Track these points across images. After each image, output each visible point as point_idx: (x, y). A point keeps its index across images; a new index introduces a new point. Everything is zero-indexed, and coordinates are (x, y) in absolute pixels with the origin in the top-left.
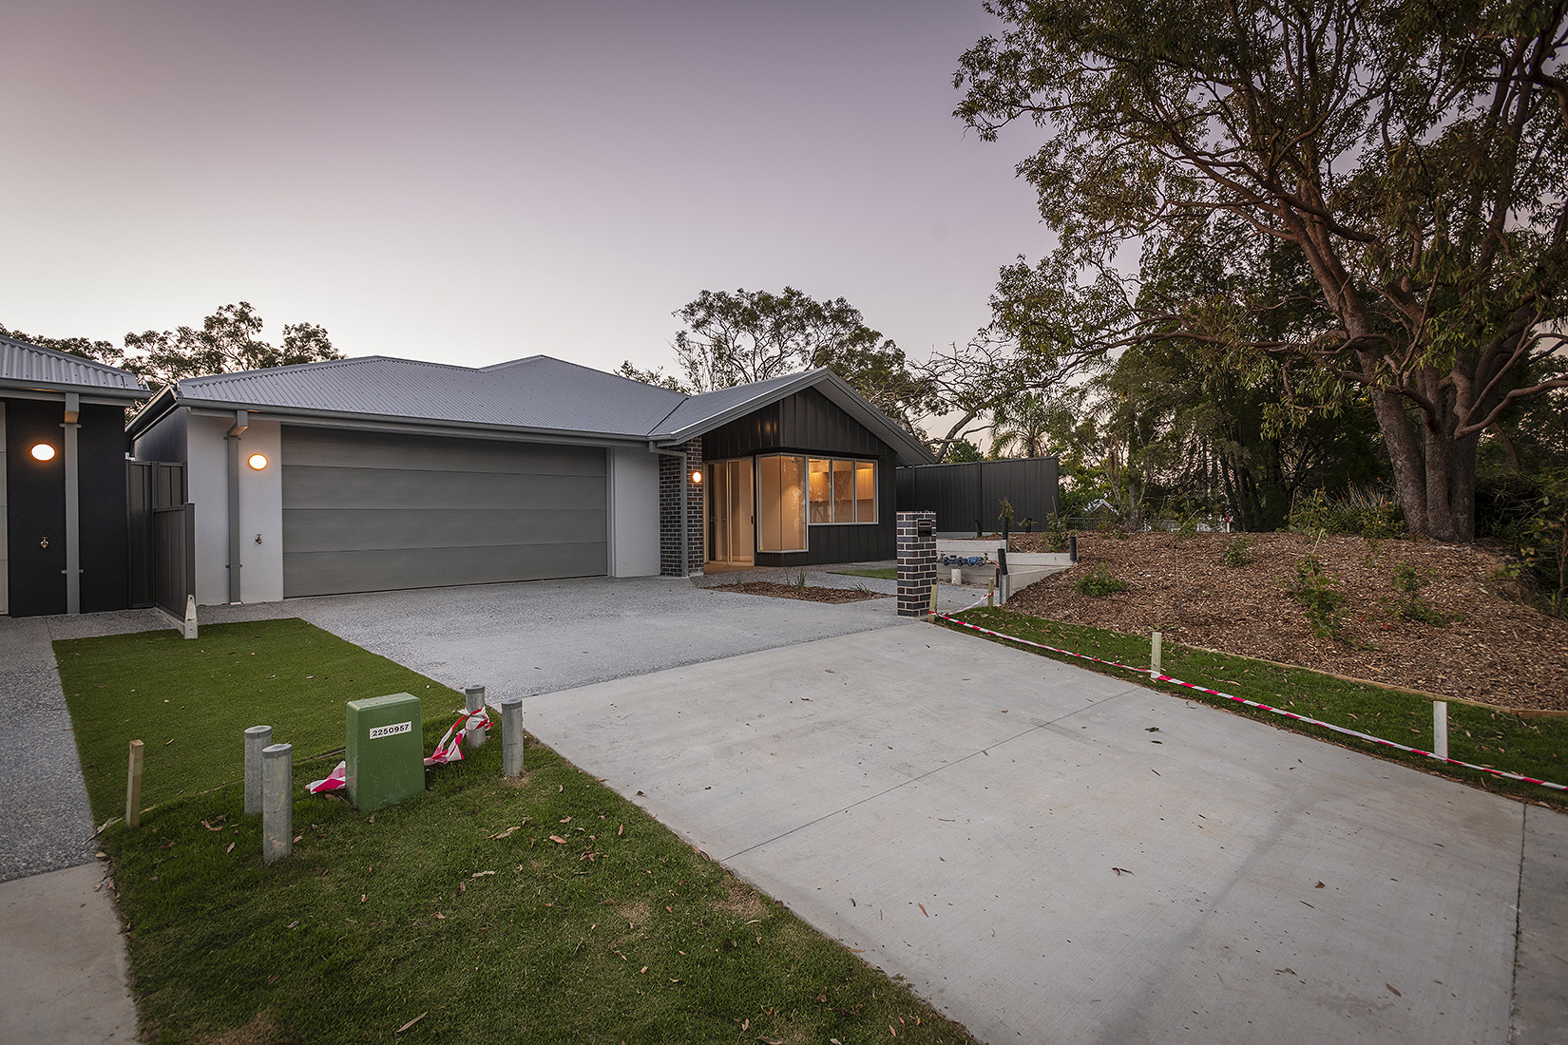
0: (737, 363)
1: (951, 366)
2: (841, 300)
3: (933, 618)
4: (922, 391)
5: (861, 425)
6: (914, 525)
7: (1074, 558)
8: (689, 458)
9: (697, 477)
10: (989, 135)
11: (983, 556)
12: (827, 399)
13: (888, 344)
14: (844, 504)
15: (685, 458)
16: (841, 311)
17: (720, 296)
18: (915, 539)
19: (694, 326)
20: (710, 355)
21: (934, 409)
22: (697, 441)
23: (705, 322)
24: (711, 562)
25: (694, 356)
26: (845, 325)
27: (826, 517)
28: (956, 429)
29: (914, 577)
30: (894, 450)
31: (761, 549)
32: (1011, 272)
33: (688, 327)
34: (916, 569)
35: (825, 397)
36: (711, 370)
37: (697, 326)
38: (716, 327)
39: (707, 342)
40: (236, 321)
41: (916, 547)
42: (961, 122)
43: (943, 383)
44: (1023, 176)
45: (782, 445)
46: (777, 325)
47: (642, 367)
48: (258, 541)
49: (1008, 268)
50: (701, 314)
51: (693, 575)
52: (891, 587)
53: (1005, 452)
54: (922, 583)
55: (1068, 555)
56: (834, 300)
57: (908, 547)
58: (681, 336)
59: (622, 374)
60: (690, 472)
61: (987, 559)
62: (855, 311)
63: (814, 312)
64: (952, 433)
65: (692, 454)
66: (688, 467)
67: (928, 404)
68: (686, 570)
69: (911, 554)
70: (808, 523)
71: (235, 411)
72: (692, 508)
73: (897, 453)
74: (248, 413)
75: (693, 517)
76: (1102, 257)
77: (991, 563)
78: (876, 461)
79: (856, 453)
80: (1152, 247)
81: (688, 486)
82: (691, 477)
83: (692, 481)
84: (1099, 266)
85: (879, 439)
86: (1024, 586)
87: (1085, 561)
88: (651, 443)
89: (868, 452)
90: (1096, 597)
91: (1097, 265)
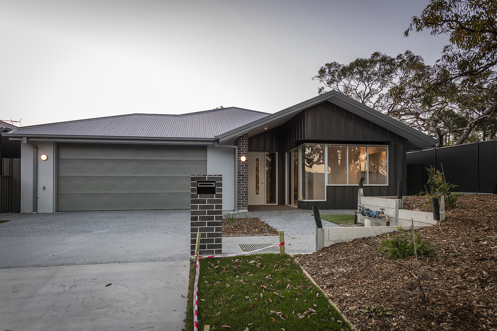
5: (373, 124)
8: (239, 149)
9: (243, 159)
11: (380, 211)
12: (343, 109)
45: (306, 139)
48: (44, 188)
50: (328, 77)
65: (241, 146)
66: (239, 154)
70: (326, 184)
71: (22, 137)
72: (241, 175)
73: (407, 140)
74: (28, 138)
75: (241, 180)
77: (384, 216)
78: (388, 146)
79: (367, 141)
81: (239, 163)
82: (240, 158)
83: (241, 161)
85: (390, 132)
88: (216, 142)
89: (379, 140)
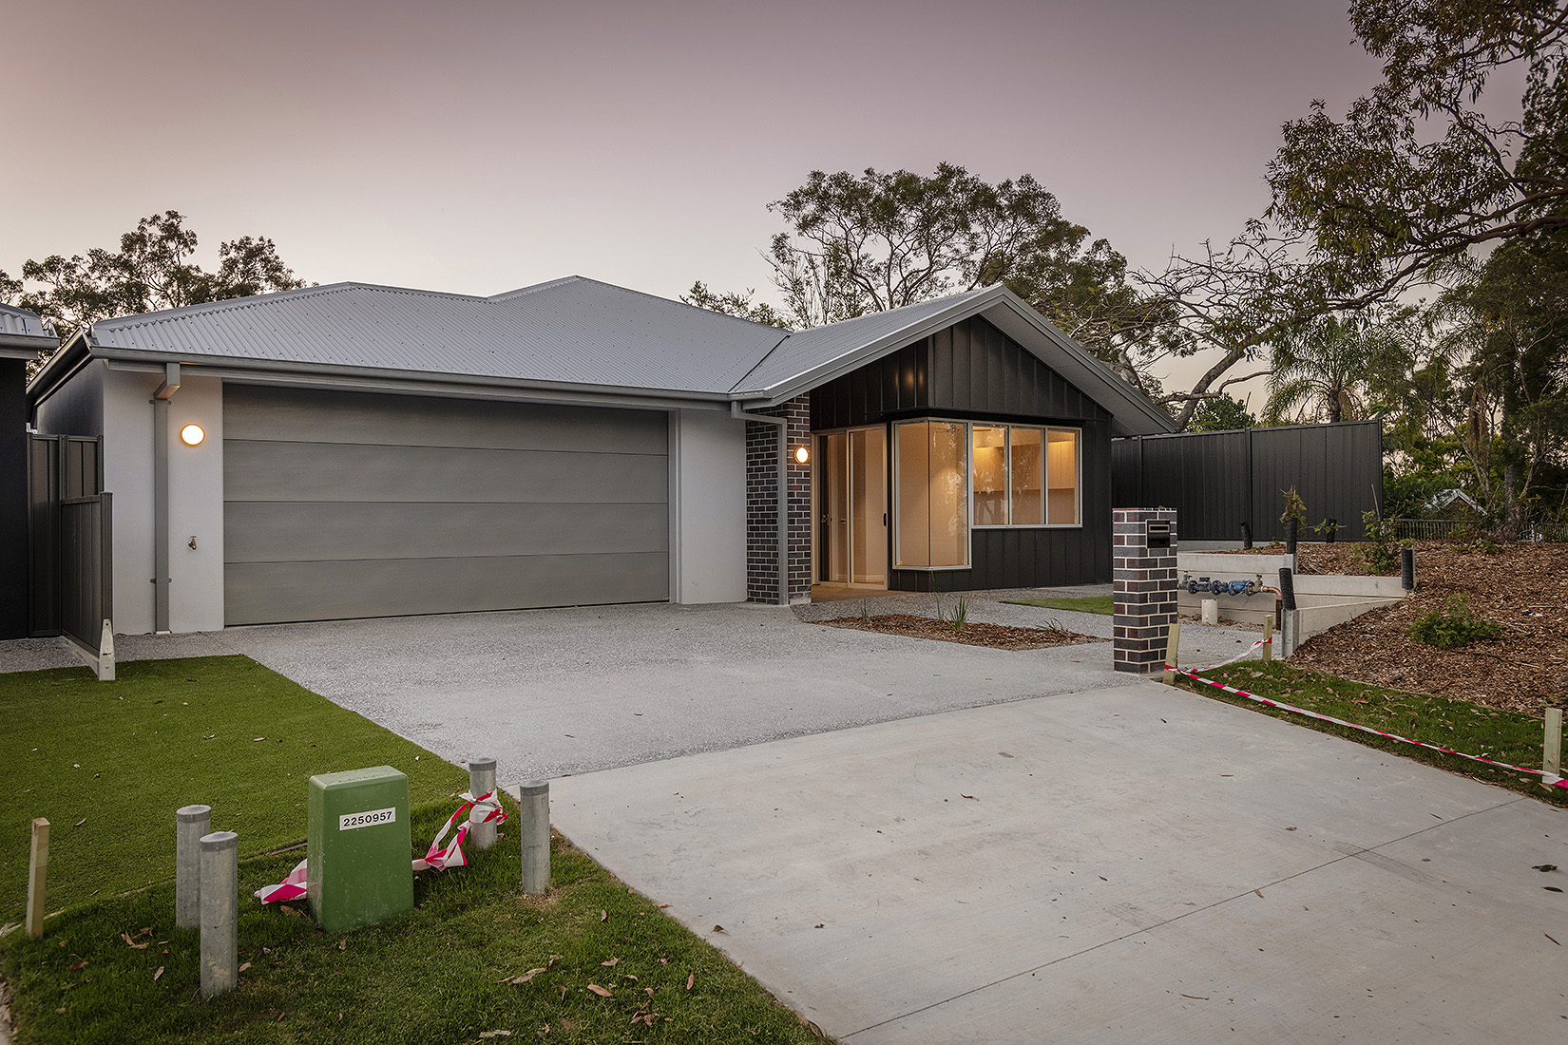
0: (863, 281)
2: (1026, 180)
3: (1172, 676)
4: (1153, 318)
5: (1054, 373)
6: (1141, 528)
7: (1408, 584)
8: (790, 427)
9: (802, 455)
11: (1255, 580)
12: (1002, 333)
13: (1098, 245)
14: (1028, 495)
15: (785, 427)
16: (1026, 196)
17: (840, 180)
18: (1142, 552)
19: (799, 226)
20: (822, 271)
21: (1173, 346)
22: (803, 401)
23: (815, 219)
24: (822, 583)
25: (799, 272)
26: (1032, 219)
27: (998, 516)
28: (1210, 378)
29: (1141, 611)
30: (1108, 412)
31: (898, 563)
32: (1302, 130)
33: (790, 227)
34: (1144, 599)
35: (999, 331)
36: (823, 293)
37: (805, 225)
38: (832, 228)
39: (817, 249)
40: (162, 238)
41: (1144, 563)
43: (1190, 306)
45: (931, 405)
46: (926, 222)
47: (721, 290)
49: (1295, 124)
51: (794, 602)
52: (1104, 625)
53: (1291, 414)
54: (1154, 621)
55: (1398, 580)
56: (1015, 179)
57: (1131, 563)
58: (780, 243)
59: (691, 301)
60: (792, 446)
61: (1261, 584)
62: (1047, 196)
63: (983, 199)
64: (1203, 384)
65: (795, 420)
67: (1163, 339)
68: (784, 594)
69: (1135, 575)
70: (972, 526)
72: (795, 501)
73: (1112, 416)
75: (796, 514)
76: (1458, 96)
77: (1268, 591)
78: (1080, 429)
79: (1047, 415)
80: (1545, 75)
81: (789, 468)
82: (794, 454)
83: (795, 461)
84: (1452, 111)
85: (1085, 396)
86: (1323, 628)
87: (1428, 589)
88: (734, 405)
89: (1066, 415)
90: (1447, 648)
91: (1450, 109)
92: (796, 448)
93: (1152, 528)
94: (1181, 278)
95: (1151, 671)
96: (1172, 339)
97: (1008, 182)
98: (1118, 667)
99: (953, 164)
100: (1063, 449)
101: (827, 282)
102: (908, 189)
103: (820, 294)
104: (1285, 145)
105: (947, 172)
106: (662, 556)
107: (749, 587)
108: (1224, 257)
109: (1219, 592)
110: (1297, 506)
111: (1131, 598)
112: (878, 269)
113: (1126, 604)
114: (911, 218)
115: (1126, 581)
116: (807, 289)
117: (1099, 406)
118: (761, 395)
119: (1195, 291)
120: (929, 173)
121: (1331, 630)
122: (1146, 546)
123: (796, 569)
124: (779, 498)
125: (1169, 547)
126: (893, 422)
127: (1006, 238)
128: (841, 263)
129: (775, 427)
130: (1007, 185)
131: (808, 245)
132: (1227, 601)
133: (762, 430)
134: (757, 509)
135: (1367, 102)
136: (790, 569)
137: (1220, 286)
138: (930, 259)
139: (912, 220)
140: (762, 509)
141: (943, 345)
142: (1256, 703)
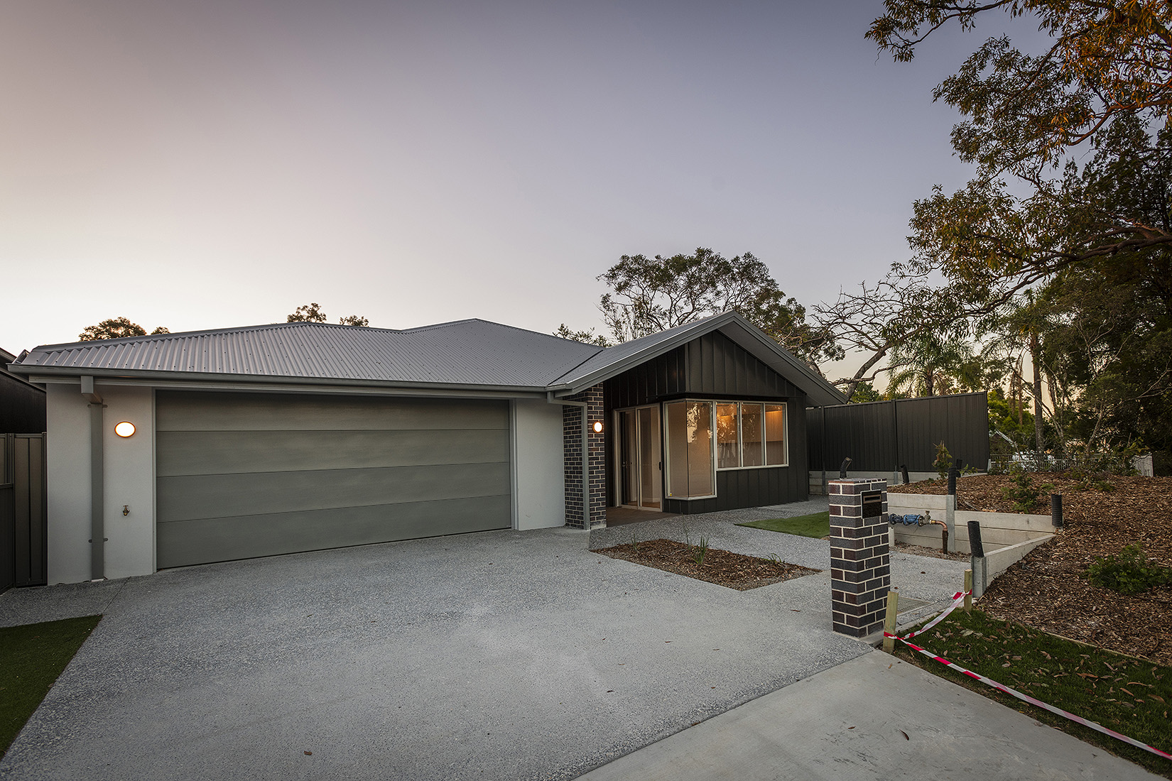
0: (655, 320)
1: (858, 307)
2: (748, 256)
3: (892, 644)
4: (821, 339)
5: (769, 367)
6: (857, 500)
7: (1058, 522)
8: (589, 408)
9: (598, 427)
10: (905, 55)
11: (924, 515)
12: (734, 343)
13: (790, 301)
14: (753, 445)
15: (586, 408)
16: (748, 266)
17: (638, 259)
18: (858, 523)
19: (617, 289)
20: (632, 315)
21: (832, 355)
22: (598, 390)
23: (626, 284)
24: (624, 506)
25: (618, 317)
26: (753, 280)
27: (735, 461)
28: (864, 369)
29: (858, 578)
30: (803, 392)
31: (669, 494)
32: (926, 205)
33: (611, 290)
34: (860, 566)
35: (731, 341)
36: (633, 327)
37: (620, 289)
38: (635, 290)
39: (627, 301)
41: (860, 533)
42: (873, 43)
43: (851, 325)
44: (942, 99)
45: (687, 390)
46: (690, 285)
47: (574, 329)
48: (126, 512)
49: (922, 202)
50: (621, 278)
51: (595, 527)
54: (871, 585)
55: (1048, 519)
56: (741, 255)
57: (848, 533)
58: (605, 299)
59: (559, 336)
60: (591, 422)
61: (929, 518)
62: (761, 264)
63: (723, 268)
64: (861, 373)
65: (593, 403)
66: (589, 417)
67: (826, 351)
68: (588, 523)
69: (852, 544)
70: (716, 469)
71: (78, 377)
72: (593, 459)
73: (806, 394)
74: (96, 378)
75: (595, 468)
76: (1039, 172)
77: (936, 524)
78: (786, 403)
79: (764, 395)
80: (1076, 171)
81: (589, 436)
82: (592, 427)
83: (593, 431)
84: (1035, 183)
85: (788, 381)
86: (1002, 569)
87: (1074, 527)
88: (549, 394)
89: (777, 395)
90: (1129, 594)
91: (1033, 181)
92: (594, 422)
93: (867, 499)
94: (847, 308)
95: (869, 634)
96: (831, 350)
97: (737, 257)
98: (837, 628)
99: (704, 247)
100: (775, 416)
101: (635, 321)
102: (680, 264)
103: (631, 328)
104: (914, 216)
105: (701, 253)
106: (507, 498)
107: (567, 516)
108: (873, 293)
109: (895, 523)
110: (945, 455)
111: (849, 566)
112: (665, 314)
113: (844, 571)
114: (681, 281)
115: (843, 549)
116: (624, 326)
117: (797, 388)
118: (564, 387)
119: (853, 316)
120: (691, 253)
121: (1009, 569)
122: (861, 517)
123: (595, 505)
124: (582, 457)
125: (881, 515)
126: (664, 402)
127: (737, 293)
128: (643, 310)
129: (580, 408)
130: (737, 259)
131: (623, 300)
132: (901, 528)
133: (572, 410)
134: (571, 464)
135: (963, 192)
136: (591, 505)
137: (871, 312)
138: (693, 306)
139: (682, 282)
140: (573, 464)
141: (695, 350)
142: (988, 687)
